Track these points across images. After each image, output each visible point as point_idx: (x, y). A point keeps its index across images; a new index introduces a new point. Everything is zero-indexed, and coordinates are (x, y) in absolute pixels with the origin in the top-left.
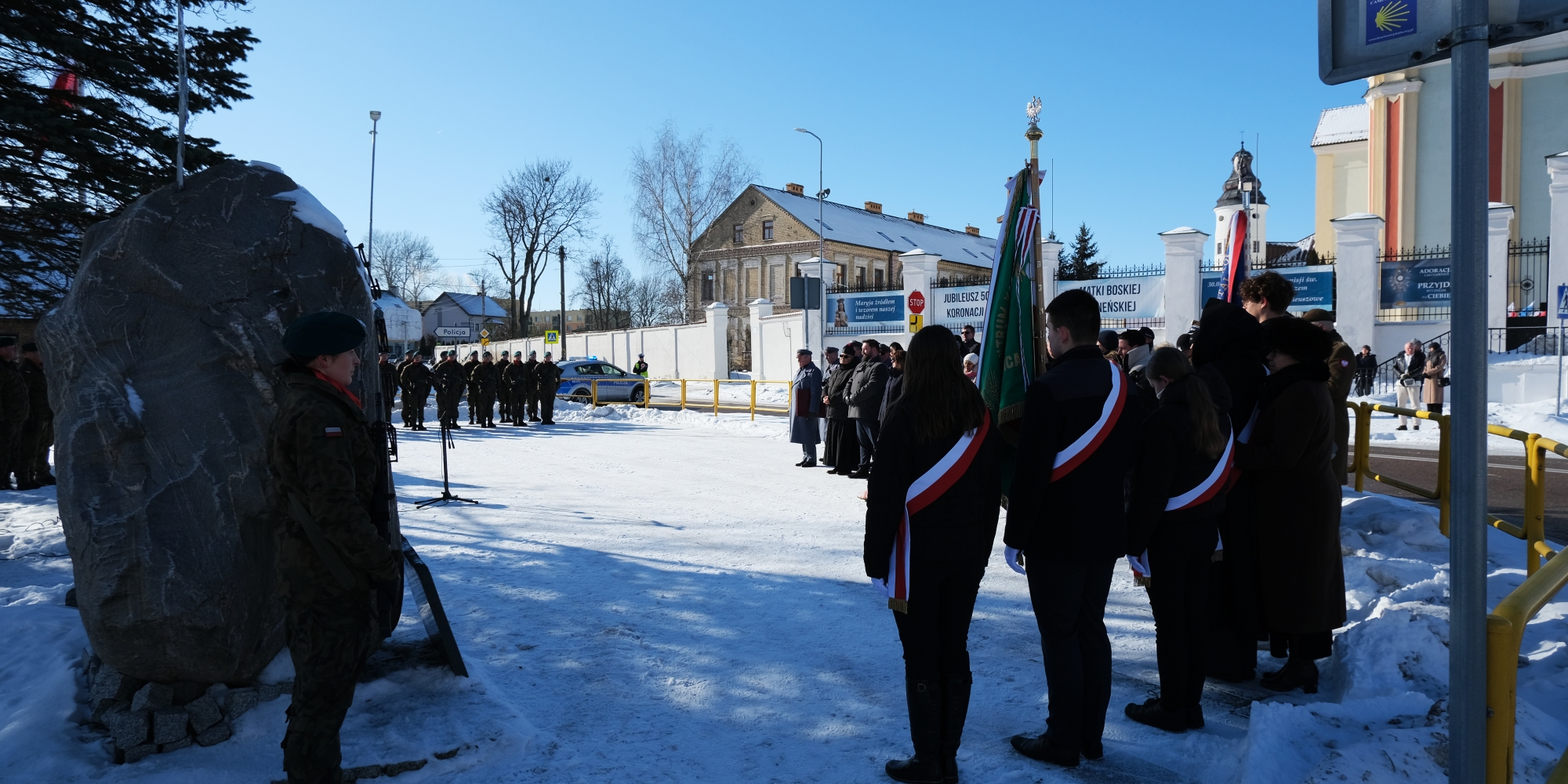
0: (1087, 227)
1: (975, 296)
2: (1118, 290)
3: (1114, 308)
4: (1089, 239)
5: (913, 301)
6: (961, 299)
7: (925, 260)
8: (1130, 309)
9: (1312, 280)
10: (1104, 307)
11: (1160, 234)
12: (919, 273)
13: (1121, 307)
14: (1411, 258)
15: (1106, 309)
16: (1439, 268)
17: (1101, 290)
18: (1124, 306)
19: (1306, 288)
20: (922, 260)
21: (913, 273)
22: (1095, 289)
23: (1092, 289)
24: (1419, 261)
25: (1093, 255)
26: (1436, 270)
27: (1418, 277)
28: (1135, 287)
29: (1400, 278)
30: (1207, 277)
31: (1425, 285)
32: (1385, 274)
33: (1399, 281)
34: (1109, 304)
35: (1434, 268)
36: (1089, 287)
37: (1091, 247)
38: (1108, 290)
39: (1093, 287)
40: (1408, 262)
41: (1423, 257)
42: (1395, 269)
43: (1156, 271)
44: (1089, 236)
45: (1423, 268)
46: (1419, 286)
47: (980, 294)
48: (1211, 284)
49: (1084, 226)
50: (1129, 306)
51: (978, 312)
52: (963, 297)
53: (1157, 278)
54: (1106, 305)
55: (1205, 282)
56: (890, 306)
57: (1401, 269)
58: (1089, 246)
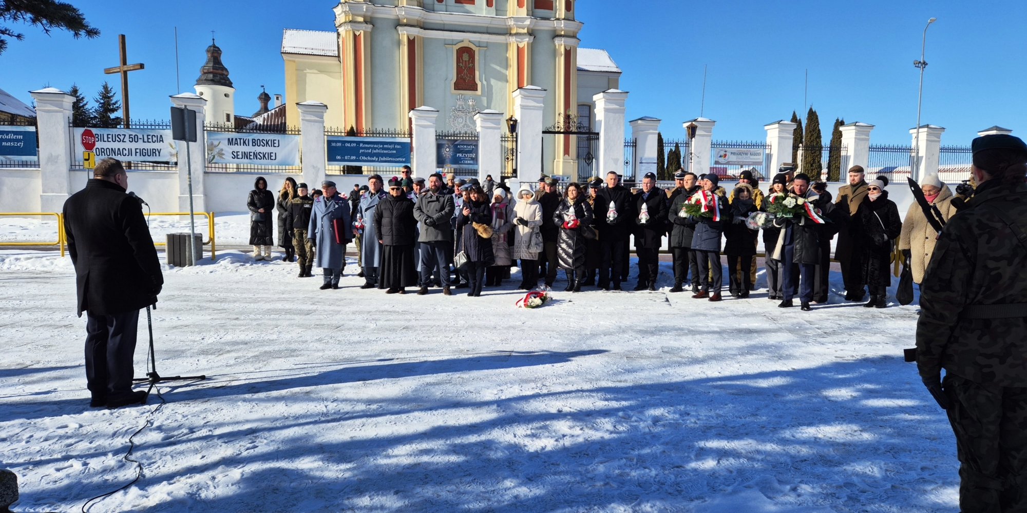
0: (110, 86)
1: (122, 138)
2: (262, 143)
3: (258, 156)
4: (112, 96)
5: (85, 138)
6: (106, 139)
7: (64, 100)
8: (272, 158)
9: (399, 147)
10: (250, 155)
11: (297, 104)
12: (57, 112)
13: (264, 156)
14: (453, 138)
15: (252, 157)
16: (467, 145)
17: (247, 142)
18: (266, 156)
19: (395, 152)
20: (60, 99)
21: (48, 111)
22: (242, 141)
23: (239, 140)
24: (457, 140)
25: (116, 110)
26: (465, 147)
27: (457, 150)
28: (275, 142)
29: (448, 150)
30: (331, 139)
31: (460, 155)
32: (439, 147)
33: (447, 152)
34: (254, 153)
35: (465, 145)
36: (236, 139)
37: (114, 104)
38: (253, 142)
39: (240, 139)
40: (451, 140)
41: (458, 138)
42: (444, 144)
43: (292, 131)
44: (111, 94)
45: (459, 145)
46: (458, 155)
47: (127, 136)
48: (334, 144)
49: (106, 85)
50: (271, 156)
51: (126, 152)
52: (108, 138)
53: (293, 136)
54: (252, 154)
55: (329, 142)
56: (19, 141)
57: (448, 144)
58: (113, 102)
